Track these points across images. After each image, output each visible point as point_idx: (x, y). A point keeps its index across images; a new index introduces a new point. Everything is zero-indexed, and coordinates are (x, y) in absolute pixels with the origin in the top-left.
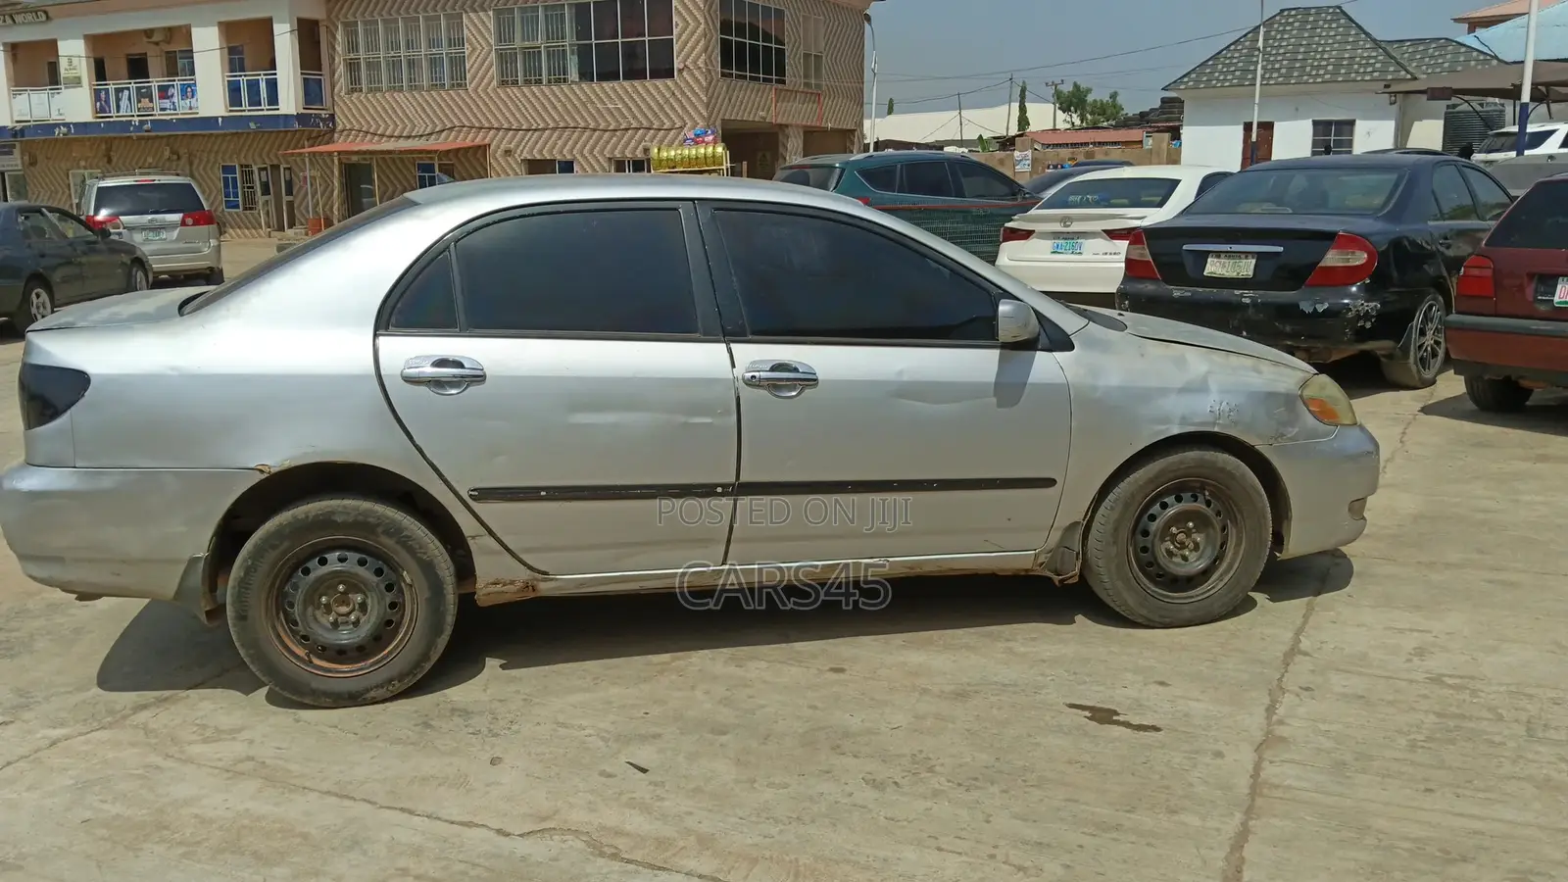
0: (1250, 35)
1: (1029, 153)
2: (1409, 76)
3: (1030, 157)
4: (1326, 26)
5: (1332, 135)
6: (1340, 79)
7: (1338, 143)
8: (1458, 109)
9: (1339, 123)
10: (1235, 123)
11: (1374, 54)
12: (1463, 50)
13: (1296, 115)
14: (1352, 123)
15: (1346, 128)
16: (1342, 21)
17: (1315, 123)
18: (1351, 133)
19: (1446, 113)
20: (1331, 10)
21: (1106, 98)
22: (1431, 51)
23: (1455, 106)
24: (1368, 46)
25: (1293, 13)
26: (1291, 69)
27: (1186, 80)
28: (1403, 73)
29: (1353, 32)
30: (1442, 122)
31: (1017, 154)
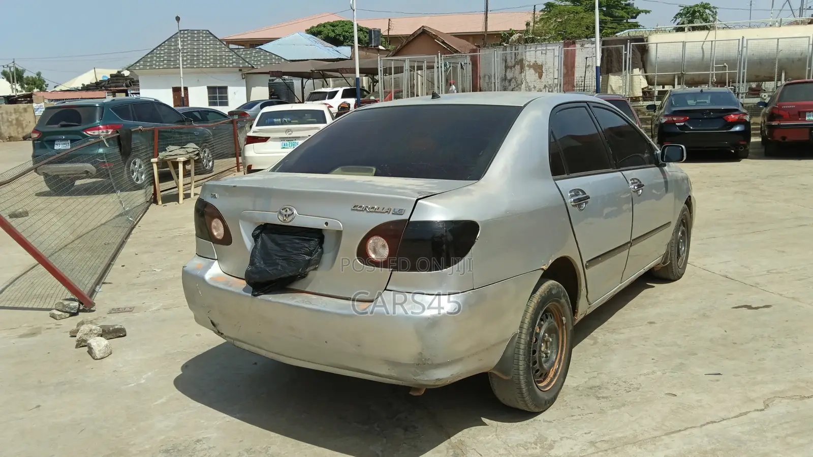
0: (167, 42)
1: (43, 104)
2: (250, 66)
3: (44, 107)
4: (204, 40)
5: (218, 94)
6: (218, 66)
7: (221, 98)
8: (275, 81)
9: (220, 88)
10: (167, 88)
11: (231, 54)
12: (268, 54)
13: (198, 84)
14: (226, 88)
15: (223, 90)
16: (211, 38)
17: (209, 88)
18: (226, 93)
19: (269, 84)
20: (204, 32)
21: (34, 76)
22: (253, 54)
23: (273, 80)
24: (227, 50)
25: (186, 32)
26: (192, 60)
27: (138, 64)
28: (247, 64)
29: (218, 43)
30: (268, 88)
31: (34, 105)
